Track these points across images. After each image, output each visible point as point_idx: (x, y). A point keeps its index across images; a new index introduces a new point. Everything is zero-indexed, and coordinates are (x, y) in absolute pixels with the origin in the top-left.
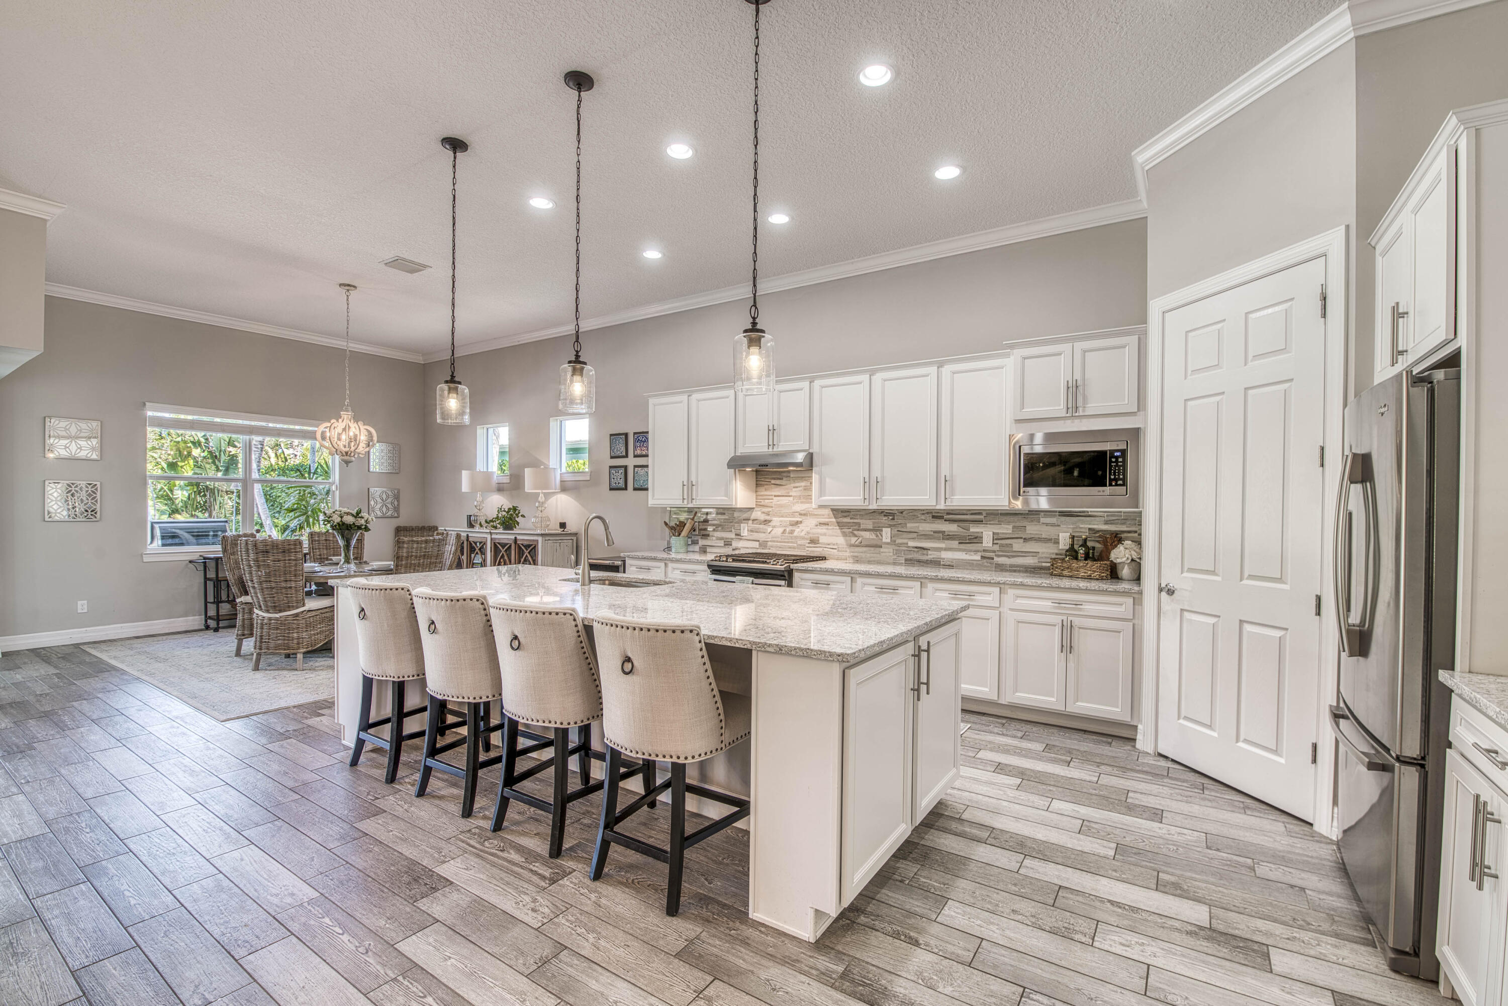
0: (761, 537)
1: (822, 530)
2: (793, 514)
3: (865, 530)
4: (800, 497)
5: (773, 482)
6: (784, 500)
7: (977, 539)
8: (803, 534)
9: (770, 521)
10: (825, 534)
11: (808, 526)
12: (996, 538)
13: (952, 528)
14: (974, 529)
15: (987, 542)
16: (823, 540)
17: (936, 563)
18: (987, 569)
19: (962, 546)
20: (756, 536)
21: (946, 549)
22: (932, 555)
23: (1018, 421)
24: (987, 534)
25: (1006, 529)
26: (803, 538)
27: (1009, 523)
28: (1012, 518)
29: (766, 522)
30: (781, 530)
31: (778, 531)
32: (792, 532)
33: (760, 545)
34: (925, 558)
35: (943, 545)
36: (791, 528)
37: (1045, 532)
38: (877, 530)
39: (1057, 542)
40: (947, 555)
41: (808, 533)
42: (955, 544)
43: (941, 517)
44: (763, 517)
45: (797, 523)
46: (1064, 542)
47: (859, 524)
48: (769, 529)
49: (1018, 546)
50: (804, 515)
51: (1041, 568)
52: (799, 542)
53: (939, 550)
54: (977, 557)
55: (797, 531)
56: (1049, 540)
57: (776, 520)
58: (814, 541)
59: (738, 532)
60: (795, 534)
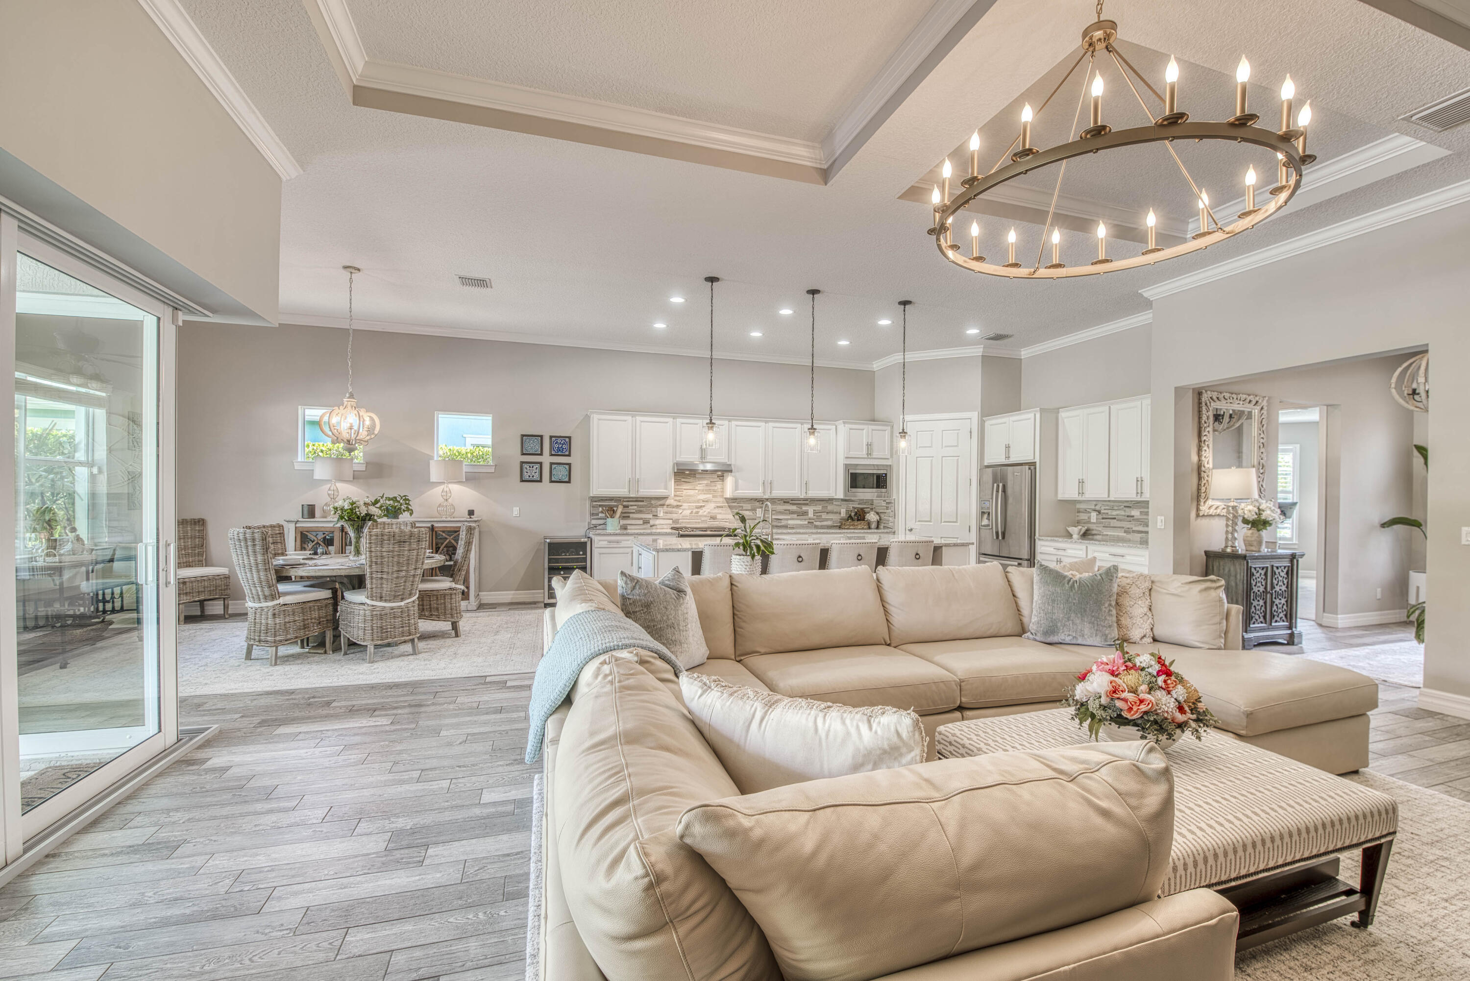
0: (674, 516)
1: (720, 510)
2: (698, 501)
3: (746, 510)
4: (703, 490)
5: (683, 480)
6: (692, 492)
7: (805, 513)
8: (705, 514)
9: (681, 506)
10: (720, 513)
11: (709, 508)
12: (815, 512)
13: (794, 508)
14: (804, 508)
15: (811, 515)
16: (719, 516)
17: (786, 527)
18: (811, 528)
19: (799, 517)
20: (669, 516)
21: (791, 519)
22: (783, 523)
23: (847, 458)
24: (811, 510)
25: (819, 508)
26: (705, 516)
27: (820, 505)
28: (822, 502)
29: (678, 506)
30: (689, 511)
31: (687, 512)
32: (697, 512)
33: (673, 522)
34: (780, 524)
35: (789, 517)
36: (697, 510)
37: (836, 509)
38: (754, 510)
39: (840, 513)
40: (790, 522)
41: (709, 513)
42: (795, 516)
43: (788, 502)
44: (675, 503)
45: (701, 507)
46: (843, 513)
47: (742, 507)
48: (680, 511)
49: (824, 516)
50: (706, 501)
51: (834, 526)
52: (703, 519)
53: (787, 519)
54: (806, 523)
55: (701, 512)
56: (836, 513)
57: (685, 505)
58: (713, 518)
59: (655, 514)
60: (700, 513)
